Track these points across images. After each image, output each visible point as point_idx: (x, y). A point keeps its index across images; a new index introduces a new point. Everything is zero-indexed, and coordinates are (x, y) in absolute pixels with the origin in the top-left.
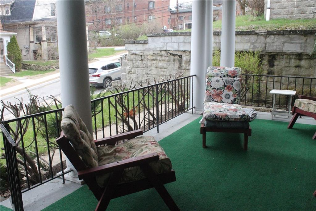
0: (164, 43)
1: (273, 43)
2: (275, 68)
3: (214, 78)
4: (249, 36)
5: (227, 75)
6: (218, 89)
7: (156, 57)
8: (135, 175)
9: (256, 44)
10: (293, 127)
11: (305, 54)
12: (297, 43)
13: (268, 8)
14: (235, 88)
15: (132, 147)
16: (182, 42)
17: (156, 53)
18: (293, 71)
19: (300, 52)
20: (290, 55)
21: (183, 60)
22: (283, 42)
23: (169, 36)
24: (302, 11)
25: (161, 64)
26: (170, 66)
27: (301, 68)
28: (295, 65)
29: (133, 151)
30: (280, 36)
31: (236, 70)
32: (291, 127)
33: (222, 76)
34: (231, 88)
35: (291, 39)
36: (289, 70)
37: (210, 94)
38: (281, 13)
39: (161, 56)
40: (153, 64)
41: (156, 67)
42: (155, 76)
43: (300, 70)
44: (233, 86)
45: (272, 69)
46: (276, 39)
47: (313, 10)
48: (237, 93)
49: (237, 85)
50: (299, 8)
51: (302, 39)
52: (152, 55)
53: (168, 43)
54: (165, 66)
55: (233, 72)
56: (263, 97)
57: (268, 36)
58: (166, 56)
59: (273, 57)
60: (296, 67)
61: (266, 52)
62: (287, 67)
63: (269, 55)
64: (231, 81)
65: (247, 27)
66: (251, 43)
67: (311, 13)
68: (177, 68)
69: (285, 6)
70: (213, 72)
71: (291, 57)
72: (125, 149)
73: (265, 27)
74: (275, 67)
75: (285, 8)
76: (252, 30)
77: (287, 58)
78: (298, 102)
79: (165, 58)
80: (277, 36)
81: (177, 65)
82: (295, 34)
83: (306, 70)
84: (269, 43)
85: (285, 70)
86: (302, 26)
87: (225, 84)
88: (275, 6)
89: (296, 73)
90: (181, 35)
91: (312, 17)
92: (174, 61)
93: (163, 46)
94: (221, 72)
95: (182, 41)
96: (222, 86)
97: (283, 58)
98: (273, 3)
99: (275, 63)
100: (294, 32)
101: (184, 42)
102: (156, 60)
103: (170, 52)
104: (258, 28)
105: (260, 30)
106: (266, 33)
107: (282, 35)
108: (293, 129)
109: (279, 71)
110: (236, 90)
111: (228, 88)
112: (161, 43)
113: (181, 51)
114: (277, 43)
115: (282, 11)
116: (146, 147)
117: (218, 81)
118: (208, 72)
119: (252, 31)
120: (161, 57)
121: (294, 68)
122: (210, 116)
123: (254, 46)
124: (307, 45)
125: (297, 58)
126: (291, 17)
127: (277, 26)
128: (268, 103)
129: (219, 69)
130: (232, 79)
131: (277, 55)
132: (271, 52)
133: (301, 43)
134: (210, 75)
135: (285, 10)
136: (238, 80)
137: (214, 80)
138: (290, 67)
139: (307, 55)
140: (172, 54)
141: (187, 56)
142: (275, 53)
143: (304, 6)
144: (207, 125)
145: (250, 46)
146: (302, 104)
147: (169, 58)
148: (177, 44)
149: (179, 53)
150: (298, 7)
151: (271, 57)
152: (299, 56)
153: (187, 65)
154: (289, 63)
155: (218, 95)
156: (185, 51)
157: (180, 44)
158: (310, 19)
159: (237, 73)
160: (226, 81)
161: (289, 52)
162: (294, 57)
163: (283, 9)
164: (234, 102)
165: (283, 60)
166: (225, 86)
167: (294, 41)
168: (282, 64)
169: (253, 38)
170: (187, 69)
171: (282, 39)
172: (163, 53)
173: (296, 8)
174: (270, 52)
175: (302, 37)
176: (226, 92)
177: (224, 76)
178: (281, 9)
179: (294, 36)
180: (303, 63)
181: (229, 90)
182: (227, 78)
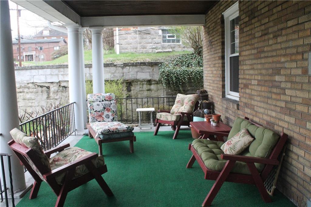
0: (31, 75)
1: (129, 72)
2: (132, 93)
3: (95, 103)
4: (109, 68)
5: (105, 100)
6: (99, 111)
7: (23, 89)
8: (82, 171)
9: (115, 74)
10: (157, 134)
11: (154, 80)
12: (147, 72)
13: (117, 44)
14: (113, 110)
15: (66, 156)
16: (49, 75)
17: (23, 85)
18: (146, 93)
19: (150, 79)
20: (143, 81)
21: (51, 91)
22: (136, 71)
23: (35, 69)
24: (144, 47)
25: (28, 96)
26: (39, 97)
27: (152, 91)
28: (146, 89)
29: (68, 158)
30: (134, 67)
31: (111, 95)
32: (156, 134)
33: (101, 101)
34: (109, 110)
35: (142, 69)
36: (143, 93)
37: (94, 116)
38: (127, 48)
39: (29, 88)
40: (20, 96)
41: (24, 99)
42: (23, 107)
43: (151, 93)
44: (111, 108)
45: (130, 93)
46: (131, 70)
47: (152, 46)
48: (115, 113)
49: (114, 107)
50: (141, 45)
51: (150, 69)
52: (18, 88)
53: (35, 75)
54: (33, 97)
55: (108, 97)
56: (125, 117)
57: (125, 67)
58: (33, 88)
59: (129, 84)
60: (148, 90)
61: (124, 80)
62: (141, 91)
63: (126, 82)
64: (109, 104)
65: (106, 60)
66: (111, 73)
67: (150, 48)
68: (46, 99)
69: (130, 42)
70: (93, 98)
71: (143, 82)
72: (61, 158)
73: (120, 60)
74: (132, 91)
75: (131, 44)
76: (110, 62)
77: (141, 84)
78: (159, 115)
79: (33, 90)
80: (131, 67)
81: (45, 96)
82: (144, 65)
83: (155, 92)
84: (126, 73)
85: (140, 93)
86: (148, 59)
87: (104, 107)
88: (123, 42)
89: (148, 96)
90: (48, 68)
91: (152, 51)
92: (42, 92)
93: (30, 79)
94: (99, 98)
95: (49, 73)
96: (102, 109)
97: (137, 84)
98: (121, 40)
99: (131, 89)
100: (143, 64)
101: (51, 75)
102: (23, 92)
103: (37, 84)
104: (115, 60)
105: (117, 63)
106: (122, 65)
107: (135, 66)
108: (158, 135)
109: (135, 95)
110: (113, 111)
111: (107, 110)
112: (28, 76)
113: (49, 83)
114: (132, 73)
115: (129, 47)
116: (79, 153)
117: (98, 105)
118: (89, 98)
119: (111, 64)
120: (29, 90)
121: (146, 91)
122: (105, 130)
123: (114, 76)
124: (154, 73)
125: (148, 83)
126: (136, 51)
127: (129, 59)
128: (129, 121)
129: (97, 96)
130: (109, 102)
131: (133, 82)
132: (128, 80)
133: (150, 72)
134: (91, 101)
135: (131, 45)
136: (114, 103)
137: (95, 104)
138: (143, 90)
139: (155, 81)
140: (40, 86)
141: (55, 87)
142: (131, 80)
143: (145, 43)
144: (103, 138)
145: (111, 76)
146: (162, 116)
147: (37, 90)
148: (45, 76)
149: (47, 85)
150: (140, 43)
151: (128, 84)
152: (149, 82)
153: (55, 95)
154: (142, 87)
155: (100, 116)
156: (52, 83)
157: (47, 76)
158: (150, 53)
159: (112, 98)
160: (105, 104)
161: (142, 79)
162: (145, 83)
163: (130, 45)
164: (113, 120)
165: (137, 86)
166: (104, 108)
167: (145, 70)
168: (137, 89)
169: (113, 69)
170: (55, 99)
171: (135, 69)
172: (30, 85)
173: (139, 45)
174: (126, 80)
175: (150, 67)
176: (106, 113)
177: (103, 101)
178: (128, 45)
179: (144, 67)
180: (153, 87)
181: (108, 111)
182: (105, 102)
